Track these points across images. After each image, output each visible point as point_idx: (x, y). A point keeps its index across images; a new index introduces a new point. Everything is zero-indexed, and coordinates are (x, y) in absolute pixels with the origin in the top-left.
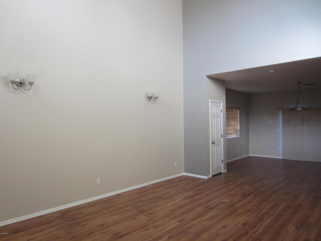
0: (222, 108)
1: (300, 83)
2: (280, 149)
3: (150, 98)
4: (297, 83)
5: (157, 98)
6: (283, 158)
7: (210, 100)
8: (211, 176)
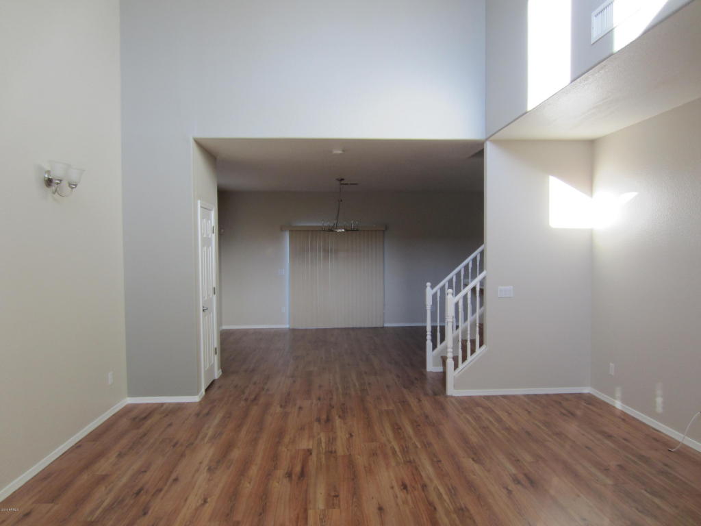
0: (213, 224)
1: (342, 180)
2: (286, 310)
3: (49, 182)
4: (338, 179)
5: (76, 185)
6: (291, 327)
7: (199, 202)
8: (204, 393)
